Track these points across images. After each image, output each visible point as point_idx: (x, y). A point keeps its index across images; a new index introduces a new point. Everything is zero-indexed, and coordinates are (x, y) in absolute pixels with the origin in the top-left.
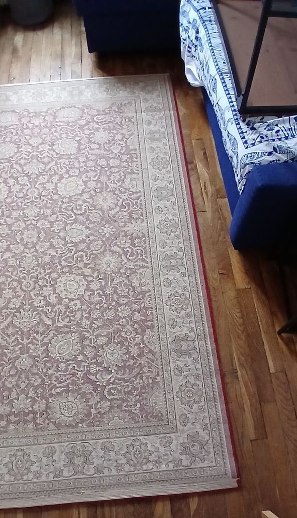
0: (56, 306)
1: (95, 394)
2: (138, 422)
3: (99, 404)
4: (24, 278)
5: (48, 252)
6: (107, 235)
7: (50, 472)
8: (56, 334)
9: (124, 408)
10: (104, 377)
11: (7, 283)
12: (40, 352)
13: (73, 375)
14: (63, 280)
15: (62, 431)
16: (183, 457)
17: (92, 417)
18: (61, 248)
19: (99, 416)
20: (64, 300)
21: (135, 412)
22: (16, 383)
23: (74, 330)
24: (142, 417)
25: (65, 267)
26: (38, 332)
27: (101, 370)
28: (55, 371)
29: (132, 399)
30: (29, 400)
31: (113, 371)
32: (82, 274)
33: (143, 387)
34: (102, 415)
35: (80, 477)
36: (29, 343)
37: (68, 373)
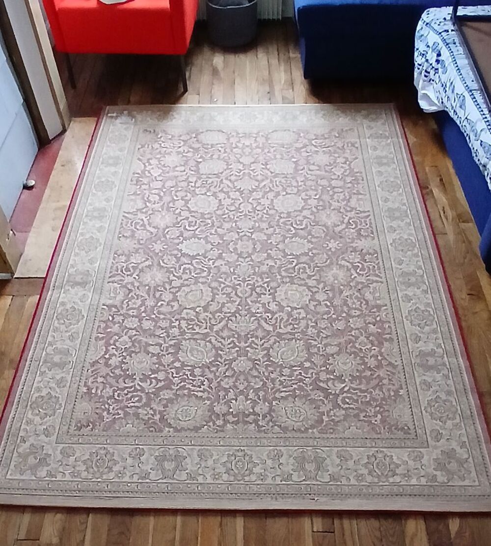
0: (276, 313)
1: (326, 402)
2: (380, 433)
3: (332, 412)
4: (239, 285)
5: (266, 262)
6: (333, 250)
7: (278, 475)
8: (278, 340)
9: (362, 418)
10: (336, 385)
11: (220, 289)
12: (260, 357)
13: (301, 380)
14: (284, 289)
15: (289, 435)
16: (438, 473)
17: (324, 424)
18: (280, 259)
19: (332, 423)
20: (286, 308)
21: (376, 423)
22: (233, 384)
23: (299, 338)
24: (384, 429)
25: (286, 277)
26: (257, 337)
27: (333, 379)
28: (279, 375)
29: (371, 411)
30: (249, 402)
31: (347, 380)
32: (306, 285)
33: (383, 399)
34: (337, 423)
35: (313, 483)
36: (248, 347)
37: (293, 378)
